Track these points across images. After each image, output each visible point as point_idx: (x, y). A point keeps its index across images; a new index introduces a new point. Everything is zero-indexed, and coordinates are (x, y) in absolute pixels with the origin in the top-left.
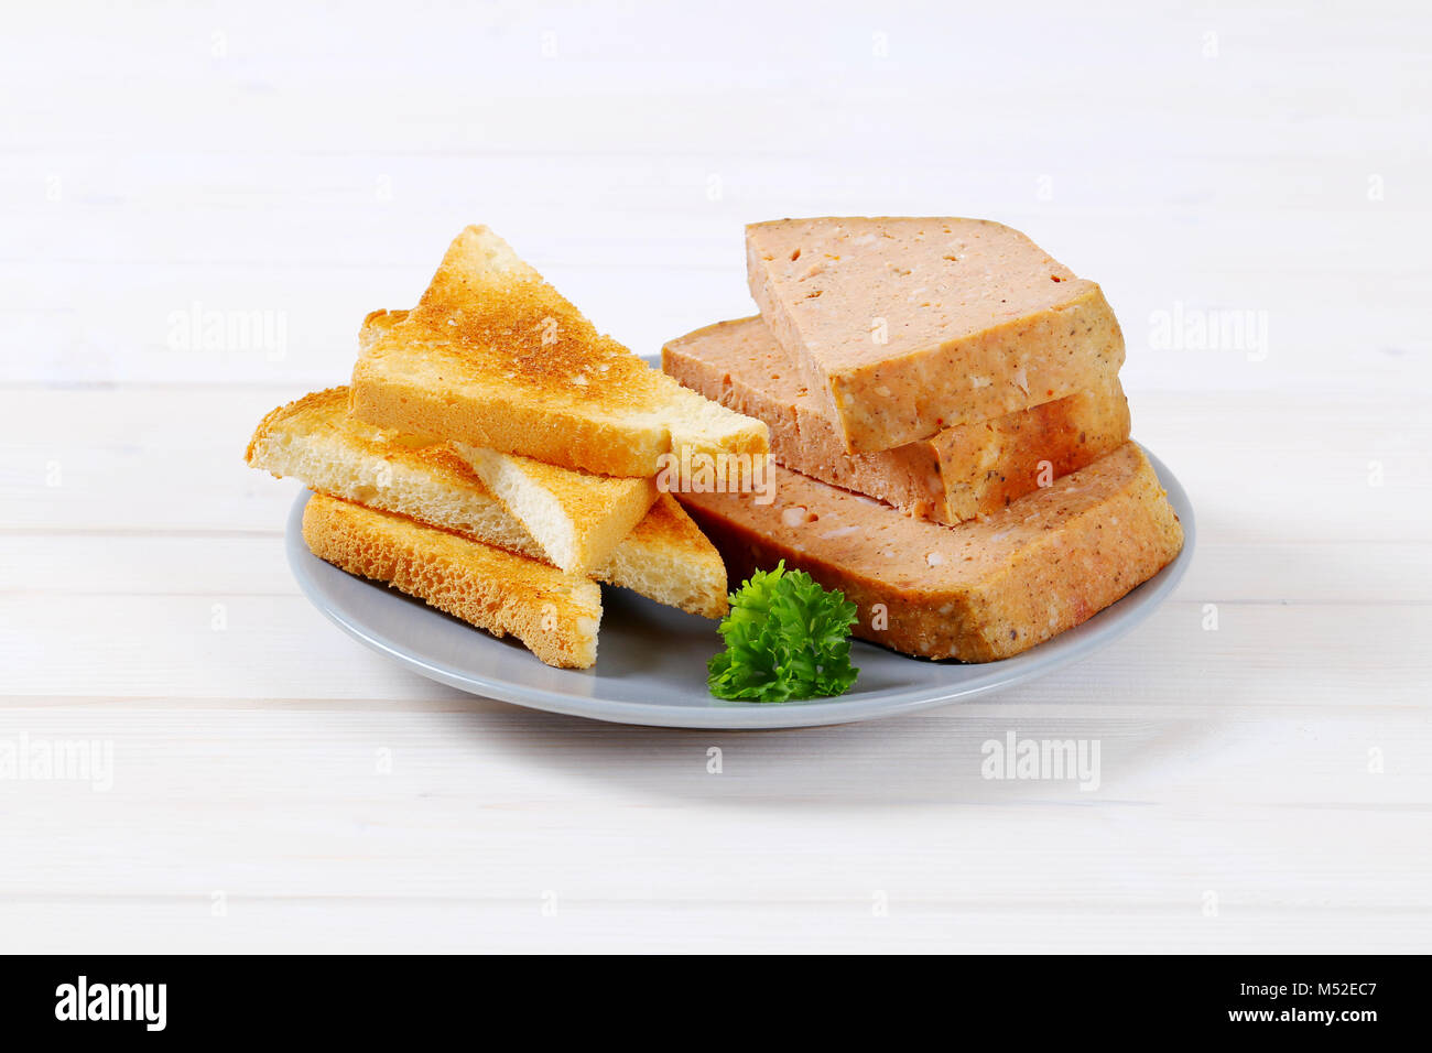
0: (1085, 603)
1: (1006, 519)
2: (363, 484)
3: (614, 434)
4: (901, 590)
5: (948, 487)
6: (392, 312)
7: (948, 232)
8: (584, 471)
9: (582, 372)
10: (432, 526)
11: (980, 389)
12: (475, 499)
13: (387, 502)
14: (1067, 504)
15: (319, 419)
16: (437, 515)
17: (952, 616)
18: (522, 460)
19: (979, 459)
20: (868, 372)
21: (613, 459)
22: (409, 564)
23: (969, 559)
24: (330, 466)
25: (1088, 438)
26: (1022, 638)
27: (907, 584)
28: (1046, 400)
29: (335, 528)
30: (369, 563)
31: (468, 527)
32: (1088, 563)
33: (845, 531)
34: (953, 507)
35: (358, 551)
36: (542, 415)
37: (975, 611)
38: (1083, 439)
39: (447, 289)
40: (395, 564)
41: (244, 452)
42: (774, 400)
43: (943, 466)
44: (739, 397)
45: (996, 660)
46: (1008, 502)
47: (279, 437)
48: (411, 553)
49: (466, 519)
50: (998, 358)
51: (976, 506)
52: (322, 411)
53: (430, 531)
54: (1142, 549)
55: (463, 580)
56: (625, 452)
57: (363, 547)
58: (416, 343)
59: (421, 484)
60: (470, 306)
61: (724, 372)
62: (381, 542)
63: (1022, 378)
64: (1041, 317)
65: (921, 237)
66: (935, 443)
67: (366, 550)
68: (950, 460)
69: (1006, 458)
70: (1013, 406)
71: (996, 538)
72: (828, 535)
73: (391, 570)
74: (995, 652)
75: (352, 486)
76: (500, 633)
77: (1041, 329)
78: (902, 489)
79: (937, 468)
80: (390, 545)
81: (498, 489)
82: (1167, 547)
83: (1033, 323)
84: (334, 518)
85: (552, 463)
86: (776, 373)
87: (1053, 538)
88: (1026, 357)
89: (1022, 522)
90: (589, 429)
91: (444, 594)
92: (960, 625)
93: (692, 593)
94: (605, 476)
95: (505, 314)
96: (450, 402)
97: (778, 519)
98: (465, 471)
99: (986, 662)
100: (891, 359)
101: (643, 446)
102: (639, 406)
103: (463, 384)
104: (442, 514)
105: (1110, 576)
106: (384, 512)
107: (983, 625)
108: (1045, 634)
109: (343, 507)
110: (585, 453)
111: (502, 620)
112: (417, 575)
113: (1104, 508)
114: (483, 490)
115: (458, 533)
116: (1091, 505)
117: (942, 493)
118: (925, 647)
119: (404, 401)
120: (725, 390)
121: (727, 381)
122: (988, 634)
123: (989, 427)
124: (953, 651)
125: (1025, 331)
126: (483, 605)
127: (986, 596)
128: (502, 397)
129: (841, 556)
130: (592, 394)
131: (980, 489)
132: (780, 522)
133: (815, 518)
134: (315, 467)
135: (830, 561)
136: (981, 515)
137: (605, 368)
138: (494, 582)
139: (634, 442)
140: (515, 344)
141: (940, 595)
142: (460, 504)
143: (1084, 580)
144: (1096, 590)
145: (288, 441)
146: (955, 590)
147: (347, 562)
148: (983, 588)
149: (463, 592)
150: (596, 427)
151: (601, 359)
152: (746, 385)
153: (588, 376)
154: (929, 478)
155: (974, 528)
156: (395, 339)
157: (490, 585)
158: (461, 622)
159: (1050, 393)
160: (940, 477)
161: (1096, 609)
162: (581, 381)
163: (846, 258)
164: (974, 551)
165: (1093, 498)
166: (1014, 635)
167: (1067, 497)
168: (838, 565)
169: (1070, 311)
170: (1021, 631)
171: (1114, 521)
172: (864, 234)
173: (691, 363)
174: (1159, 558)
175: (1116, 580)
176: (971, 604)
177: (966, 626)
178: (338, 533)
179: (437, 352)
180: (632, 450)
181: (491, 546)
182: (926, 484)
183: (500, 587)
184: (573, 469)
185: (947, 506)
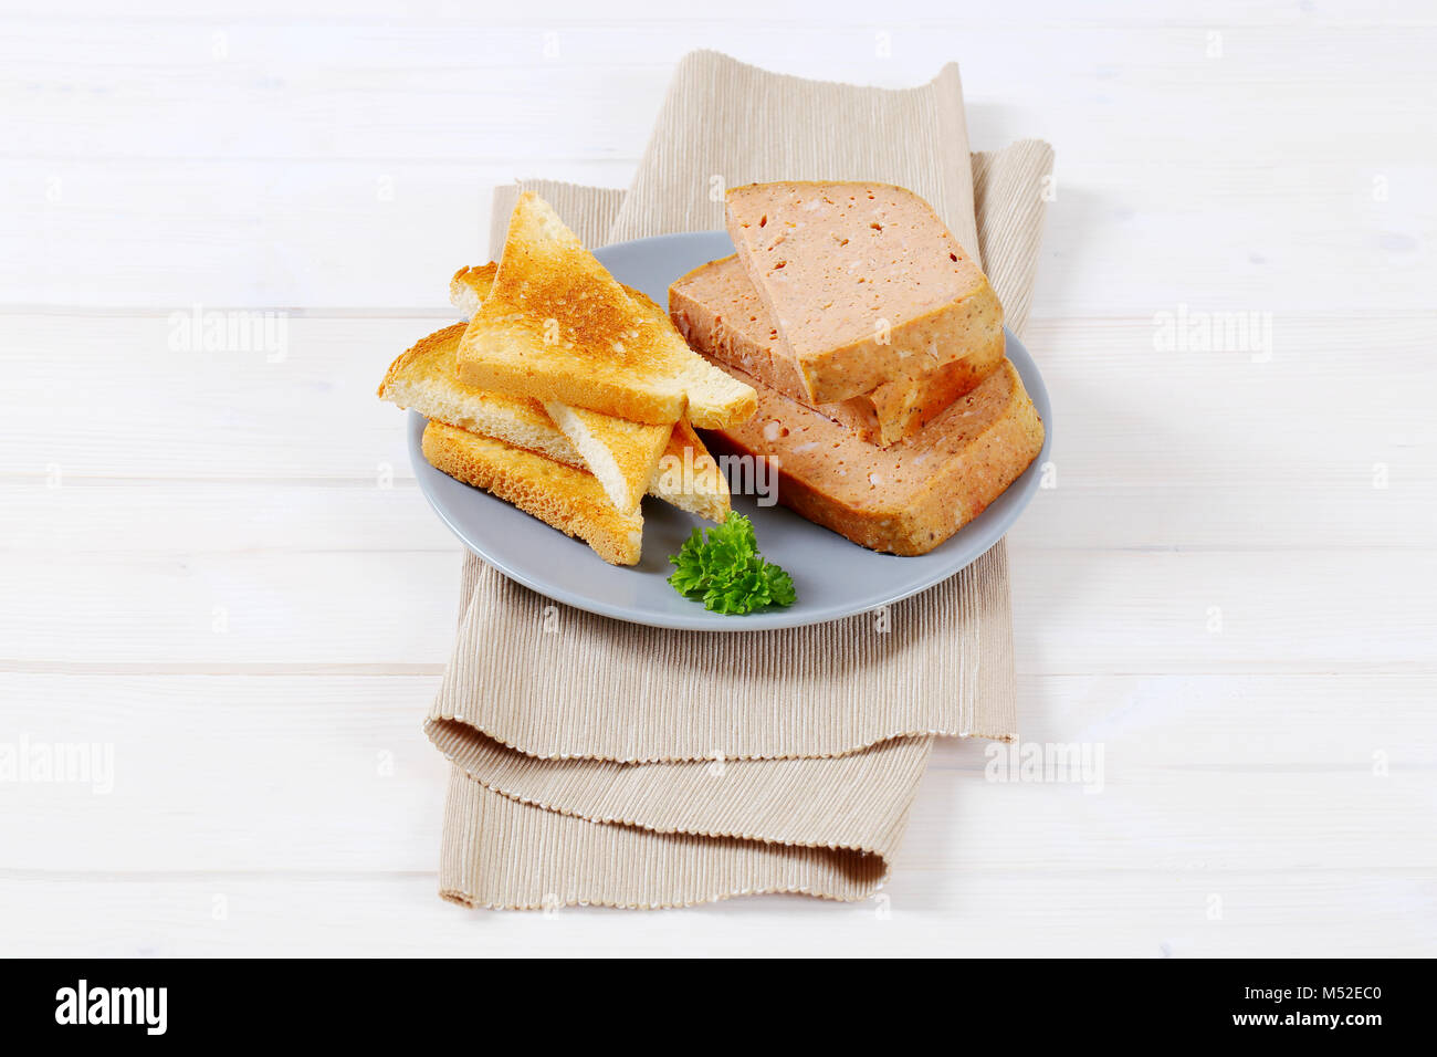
0: (979, 502)
1: (924, 442)
2: (465, 417)
3: (648, 399)
4: (853, 508)
5: (882, 425)
6: (474, 268)
7: (872, 198)
8: (626, 420)
9: (620, 339)
10: (516, 447)
11: (905, 358)
12: (547, 432)
13: (484, 429)
14: (965, 429)
15: (428, 363)
16: (521, 441)
17: (889, 528)
18: (582, 412)
19: (904, 402)
20: (827, 356)
21: (647, 413)
22: (503, 481)
23: (899, 481)
24: (441, 404)
25: (977, 368)
26: (937, 537)
27: (857, 504)
28: (951, 361)
29: (447, 451)
30: (473, 476)
31: (541, 448)
32: (981, 474)
33: (809, 447)
34: (887, 434)
35: (465, 468)
36: (596, 384)
37: (906, 525)
38: (974, 369)
39: (515, 262)
40: (492, 479)
41: (377, 389)
42: (754, 343)
43: (878, 412)
44: (727, 333)
45: (920, 555)
46: (923, 424)
47: (403, 383)
48: (504, 473)
49: (541, 444)
50: (917, 337)
51: (901, 430)
52: (430, 356)
53: (515, 451)
54: (1017, 454)
55: (543, 497)
56: (657, 410)
57: (468, 467)
58: (500, 319)
59: (508, 418)
60: (533, 277)
61: (717, 315)
62: (482, 465)
63: (934, 349)
64: (947, 310)
65: (853, 203)
66: (874, 398)
67: (472, 467)
68: (884, 408)
69: (922, 396)
70: (927, 367)
71: (918, 461)
72: (797, 450)
73: (490, 482)
74: (919, 550)
75: (458, 417)
76: (571, 534)
77: (947, 316)
78: (849, 418)
79: (875, 413)
80: (489, 467)
81: (565, 429)
82: (1033, 447)
83: (941, 314)
84: (446, 445)
85: (603, 414)
86: (753, 315)
87: (957, 462)
88: (937, 335)
89: (934, 445)
90: (629, 395)
91: (528, 504)
92: (895, 534)
93: (706, 506)
94: (642, 424)
95: (559, 283)
96: (530, 374)
97: (760, 433)
98: (537, 407)
99: (913, 556)
100: (843, 346)
101: (668, 407)
102: (663, 372)
103: (538, 357)
104: (523, 440)
105: (996, 479)
106: (481, 436)
107: (911, 534)
108: (952, 531)
109: (452, 434)
110: (627, 409)
111: (573, 527)
112: (508, 488)
113: (991, 432)
114: (552, 425)
115: (535, 452)
116: (982, 430)
117: (879, 428)
118: (870, 543)
119: (497, 374)
120: (717, 326)
121: (719, 319)
122: (914, 539)
123: (911, 379)
124: (890, 548)
125: (937, 319)
126: (558, 516)
127: (912, 514)
128: (566, 370)
129: (809, 474)
130: (629, 361)
131: (904, 420)
132: (762, 437)
133: (786, 432)
134: (429, 405)
135: (801, 478)
136: (905, 439)
137: (635, 335)
138: (566, 501)
139: (663, 404)
140: (570, 313)
141: (882, 515)
142: (537, 434)
143: (979, 486)
144: (987, 491)
145: (409, 385)
146: (893, 512)
147: (457, 474)
148: (911, 509)
149: (543, 505)
150: (635, 394)
151: (632, 325)
152: (734, 327)
153: (625, 343)
154: (869, 417)
155: (902, 451)
156: (484, 317)
157: (563, 504)
158: (543, 522)
159: (953, 357)
160: (877, 419)
161: (986, 504)
162: (619, 348)
163: (801, 225)
164: (902, 473)
165: (982, 423)
166: (932, 537)
167: (966, 422)
168: (807, 482)
169: (967, 301)
170: (936, 533)
171: (998, 439)
172: (811, 200)
173: (691, 302)
174: (1029, 457)
175: (1000, 480)
176: (903, 521)
177: (899, 535)
178: (449, 455)
179: (515, 326)
180: (661, 409)
181: (561, 464)
182: (866, 420)
183: (571, 507)
184: (619, 418)
185: (882, 436)
